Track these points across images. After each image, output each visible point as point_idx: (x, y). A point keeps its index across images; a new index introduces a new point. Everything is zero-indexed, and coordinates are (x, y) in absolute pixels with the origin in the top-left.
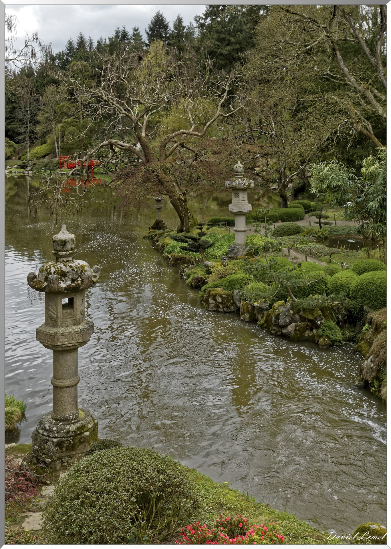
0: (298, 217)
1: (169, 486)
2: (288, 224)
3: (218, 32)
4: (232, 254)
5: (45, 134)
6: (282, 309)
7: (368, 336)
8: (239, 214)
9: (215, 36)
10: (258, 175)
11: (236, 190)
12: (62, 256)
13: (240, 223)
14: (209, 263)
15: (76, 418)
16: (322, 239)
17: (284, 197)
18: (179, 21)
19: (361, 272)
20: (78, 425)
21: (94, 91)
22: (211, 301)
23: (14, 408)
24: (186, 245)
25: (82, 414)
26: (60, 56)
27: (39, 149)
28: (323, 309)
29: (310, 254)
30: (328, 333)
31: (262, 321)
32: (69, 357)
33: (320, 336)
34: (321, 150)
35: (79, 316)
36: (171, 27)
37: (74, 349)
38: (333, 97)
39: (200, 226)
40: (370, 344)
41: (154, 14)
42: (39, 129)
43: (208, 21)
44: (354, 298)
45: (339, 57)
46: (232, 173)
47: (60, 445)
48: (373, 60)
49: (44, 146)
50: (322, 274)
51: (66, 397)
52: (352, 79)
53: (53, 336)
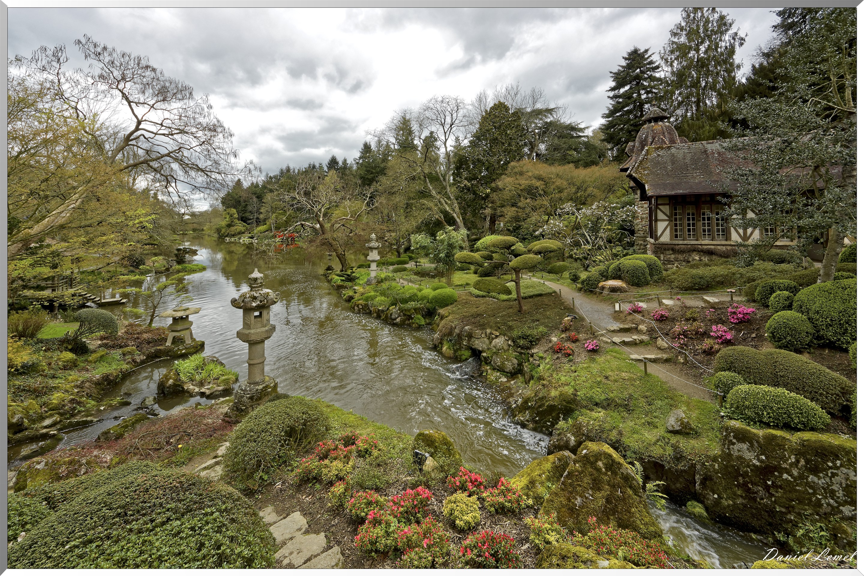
0: (406, 263)
1: (309, 421)
2: (400, 266)
3: (366, 167)
4: (369, 283)
5: (265, 220)
6: (394, 310)
7: (437, 322)
8: (373, 261)
9: (365, 169)
10: (386, 241)
11: (371, 249)
12: (255, 287)
13: (374, 266)
14: (356, 288)
15: (263, 382)
16: (417, 273)
17: (398, 252)
18: (345, 160)
19: (435, 289)
20: (264, 385)
21: (292, 195)
22: (356, 308)
23: (231, 376)
24: (344, 278)
25: (267, 379)
26: (275, 177)
27: (262, 228)
28: (415, 309)
29: (411, 281)
30: (418, 321)
31: (383, 317)
32: (259, 347)
33: (413, 323)
34: (417, 228)
35: (265, 322)
36: (340, 163)
37: (262, 341)
38: (424, 201)
39: (352, 268)
40: (438, 326)
41: (331, 156)
42: (261, 216)
43: (361, 161)
44: (431, 303)
45: (428, 181)
46: (370, 240)
47: (251, 398)
48: (444, 183)
49: (265, 226)
50: (415, 291)
51: (257, 370)
52: (434, 193)
53: (247, 335)
